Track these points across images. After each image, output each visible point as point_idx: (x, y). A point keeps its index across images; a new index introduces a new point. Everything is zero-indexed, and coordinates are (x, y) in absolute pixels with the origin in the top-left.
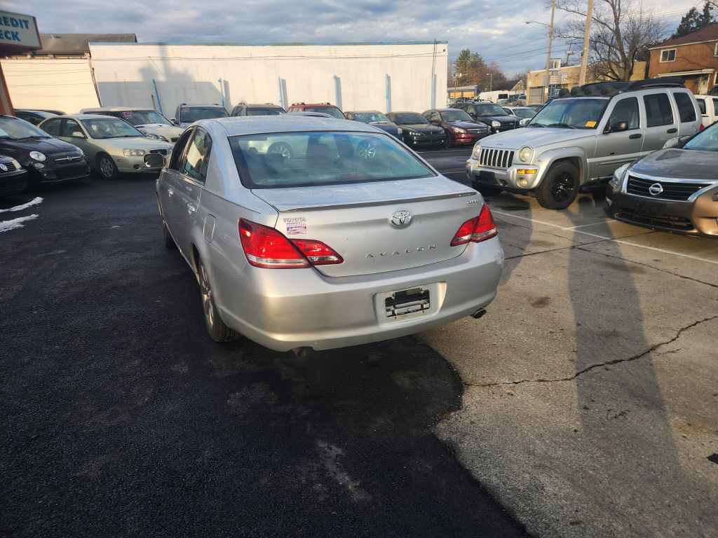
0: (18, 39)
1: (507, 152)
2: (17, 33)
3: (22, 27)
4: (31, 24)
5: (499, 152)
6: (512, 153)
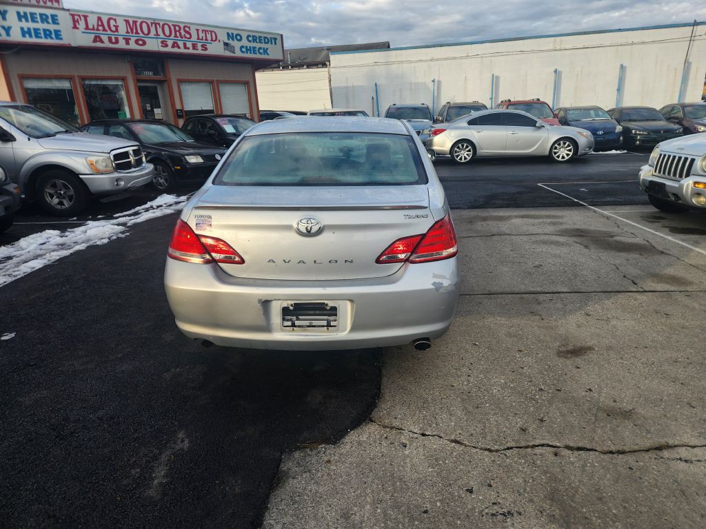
0: (268, 54)
1: (686, 159)
2: (267, 49)
3: (272, 44)
4: (279, 41)
5: (677, 158)
6: (693, 160)
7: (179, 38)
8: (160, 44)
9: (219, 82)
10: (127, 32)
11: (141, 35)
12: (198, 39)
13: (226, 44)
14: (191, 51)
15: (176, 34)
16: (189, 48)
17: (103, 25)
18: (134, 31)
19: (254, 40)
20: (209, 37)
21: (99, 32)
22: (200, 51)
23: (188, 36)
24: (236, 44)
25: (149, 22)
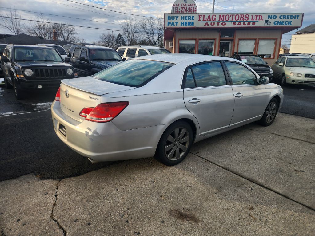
0: (291, 24)
2: (291, 22)
3: (295, 19)
7: (242, 21)
8: (232, 24)
9: (260, 39)
10: (219, 20)
11: (225, 21)
12: (252, 20)
13: (266, 21)
14: (247, 26)
15: (241, 18)
16: (246, 25)
17: (210, 18)
18: (222, 19)
19: (284, 17)
20: (258, 18)
21: (208, 21)
22: (251, 25)
23: (247, 19)
24: (272, 21)
25: (230, 15)
